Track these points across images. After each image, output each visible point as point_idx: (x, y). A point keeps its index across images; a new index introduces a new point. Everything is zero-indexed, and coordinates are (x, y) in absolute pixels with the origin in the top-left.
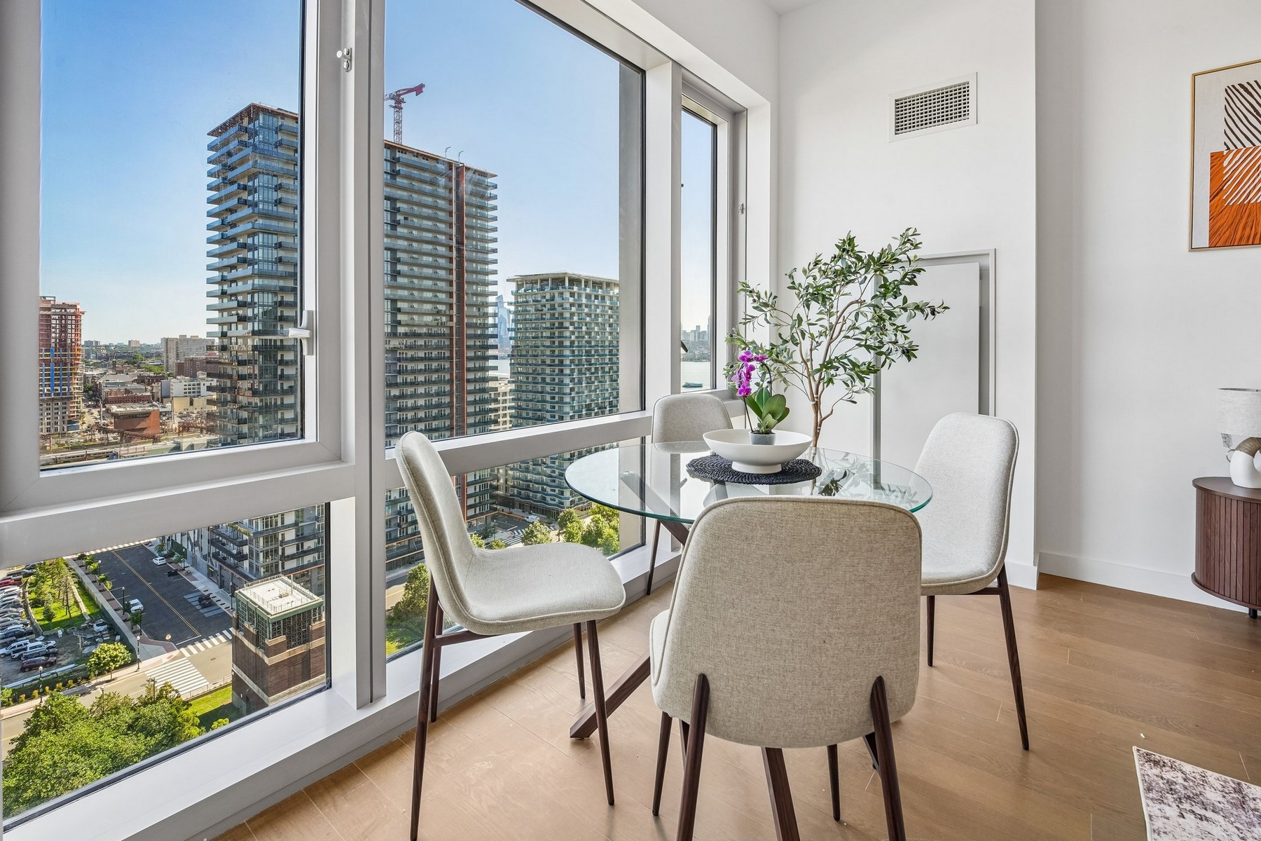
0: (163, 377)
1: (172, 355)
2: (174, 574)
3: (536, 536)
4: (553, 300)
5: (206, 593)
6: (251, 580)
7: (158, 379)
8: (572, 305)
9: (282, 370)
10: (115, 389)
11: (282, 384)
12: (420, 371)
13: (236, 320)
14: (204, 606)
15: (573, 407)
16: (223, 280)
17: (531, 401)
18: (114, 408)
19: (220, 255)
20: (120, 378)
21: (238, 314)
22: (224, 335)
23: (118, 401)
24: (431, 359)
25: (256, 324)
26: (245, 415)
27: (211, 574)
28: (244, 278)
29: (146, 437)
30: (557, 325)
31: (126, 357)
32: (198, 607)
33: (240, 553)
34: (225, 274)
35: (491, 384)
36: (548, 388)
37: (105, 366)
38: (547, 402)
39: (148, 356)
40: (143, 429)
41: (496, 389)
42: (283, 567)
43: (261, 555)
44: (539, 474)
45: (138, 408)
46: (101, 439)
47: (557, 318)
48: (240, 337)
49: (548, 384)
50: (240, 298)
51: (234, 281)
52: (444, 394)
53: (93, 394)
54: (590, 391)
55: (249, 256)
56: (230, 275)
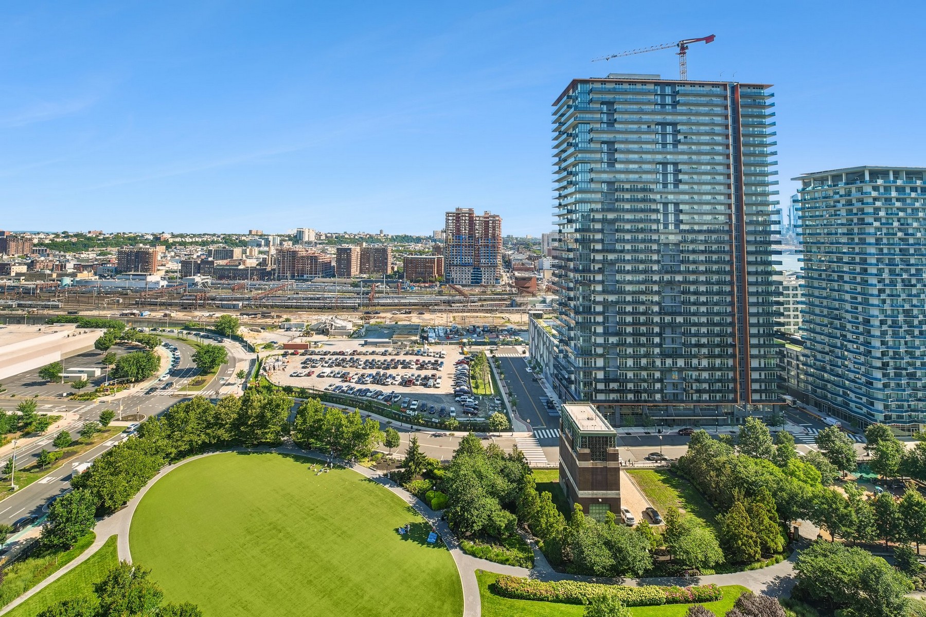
0: (540, 257)
1: (546, 244)
2: (535, 380)
3: (833, 442)
4: (849, 195)
5: (551, 399)
6: (576, 400)
7: (538, 257)
8: (875, 199)
9: (594, 256)
10: (517, 262)
11: (594, 266)
12: (702, 262)
13: (566, 222)
14: (549, 408)
15: (883, 311)
16: (560, 196)
17: (825, 298)
18: (517, 274)
19: (558, 181)
20: (520, 257)
21: (567, 218)
22: (560, 231)
23: (519, 270)
24: (712, 252)
25: (576, 224)
26: (571, 285)
27: (554, 387)
28: (571, 194)
29: (528, 292)
30: (855, 221)
31: (523, 245)
32: (546, 407)
33: (569, 378)
34: (561, 192)
35: (775, 278)
36: (847, 287)
37: (514, 249)
38: (846, 301)
39: (535, 244)
40: (528, 287)
41: (781, 283)
42: (596, 397)
43: (582, 383)
44: (838, 375)
45: (526, 275)
46: (509, 291)
47: (856, 214)
48: (569, 233)
49: (846, 282)
50: (569, 207)
51: (566, 196)
52: (725, 283)
53: (508, 264)
54: (909, 295)
55: (574, 179)
56: (564, 193)
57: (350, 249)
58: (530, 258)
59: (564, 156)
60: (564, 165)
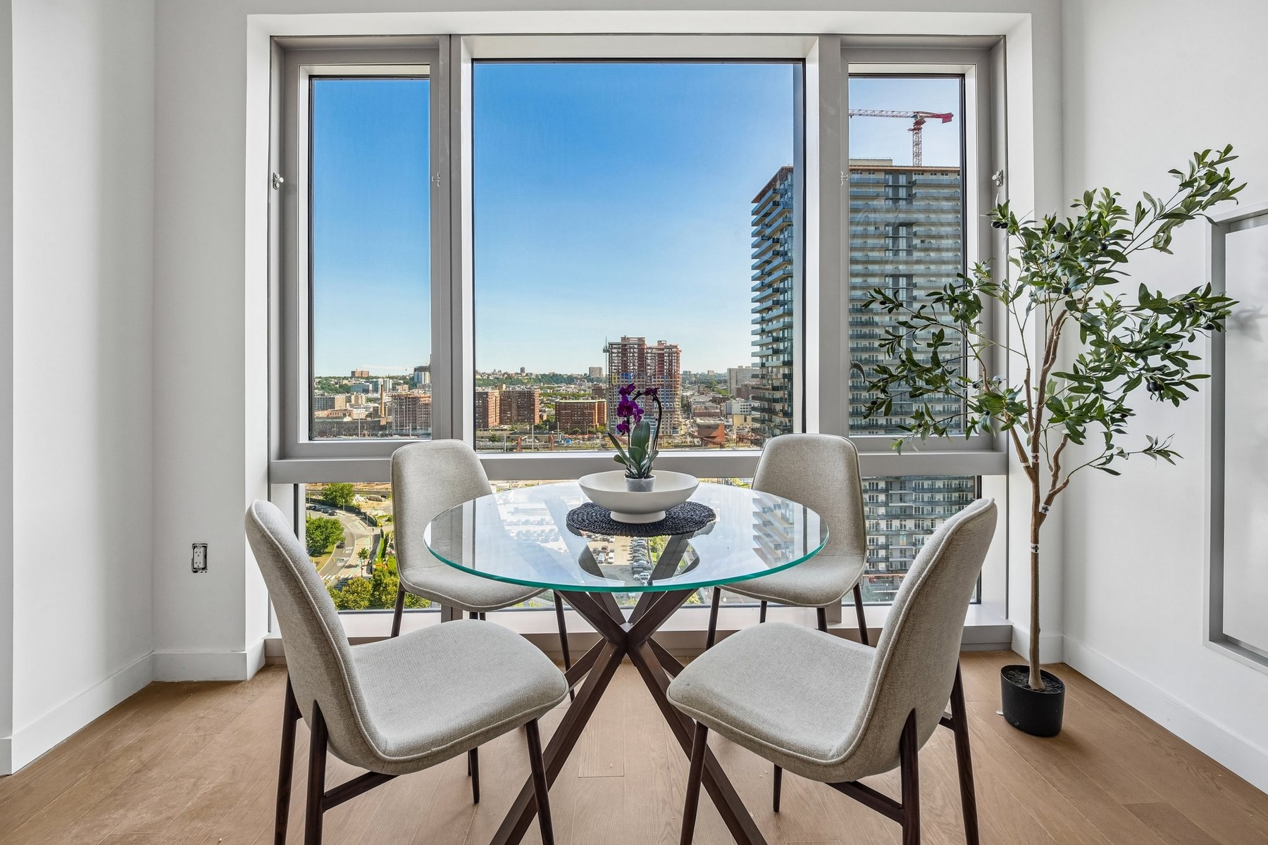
0: (728, 399)
1: (734, 382)
7: (724, 400)
10: (699, 406)
13: (771, 353)
16: (763, 320)
18: (699, 420)
19: (760, 300)
20: (702, 399)
21: (773, 348)
22: (763, 365)
23: (701, 415)
25: (786, 355)
28: (778, 317)
29: (714, 443)
31: (706, 383)
34: (764, 315)
37: (693, 389)
39: (719, 382)
40: (715, 437)
45: (711, 421)
46: (691, 442)
48: (775, 367)
50: (775, 334)
51: (771, 320)
53: (687, 407)
55: (781, 298)
56: (767, 316)
57: (487, 393)
58: (714, 400)
59: (768, 268)
60: (768, 280)
